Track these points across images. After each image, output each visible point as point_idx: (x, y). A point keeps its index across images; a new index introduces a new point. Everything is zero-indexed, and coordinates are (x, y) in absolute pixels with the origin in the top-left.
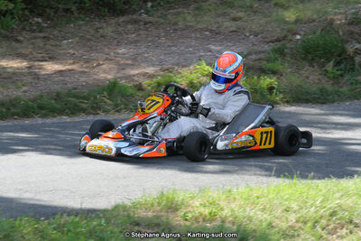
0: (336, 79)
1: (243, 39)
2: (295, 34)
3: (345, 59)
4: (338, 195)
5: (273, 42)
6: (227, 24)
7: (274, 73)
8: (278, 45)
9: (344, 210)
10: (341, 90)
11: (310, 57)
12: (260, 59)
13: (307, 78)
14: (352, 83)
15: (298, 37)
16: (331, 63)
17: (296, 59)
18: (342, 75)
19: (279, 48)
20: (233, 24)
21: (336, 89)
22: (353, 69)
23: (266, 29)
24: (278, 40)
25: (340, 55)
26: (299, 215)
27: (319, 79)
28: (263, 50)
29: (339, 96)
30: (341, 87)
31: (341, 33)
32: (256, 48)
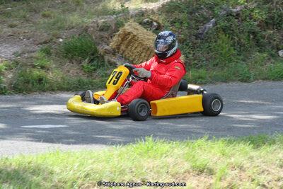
0: (90, 73)
1: (18, 42)
2: (59, 38)
3: (98, 57)
4: (90, 161)
5: (41, 44)
6: (5, 30)
7: (42, 67)
8: (45, 46)
9: (95, 173)
10: (94, 81)
11: (70, 55)
12: (31, 57)
13: (68, 71)
14: (102, 76)
15: (61, 40)
16: (87, 60)
17: (59, 57)
18: (95, 70)
19: (46, 49)
20: (10, 29)
21: (91, 80)
22: (103, 65)
23: (36, 34)
24: (45, 42)
25: (93, 55)
26: (61, 177)
27: (77, 73)
28: (34, 50)
29: (92, 86)
30: (95, 79)
31: (94, 37)
32: (28, 48)
